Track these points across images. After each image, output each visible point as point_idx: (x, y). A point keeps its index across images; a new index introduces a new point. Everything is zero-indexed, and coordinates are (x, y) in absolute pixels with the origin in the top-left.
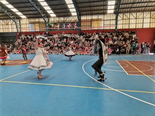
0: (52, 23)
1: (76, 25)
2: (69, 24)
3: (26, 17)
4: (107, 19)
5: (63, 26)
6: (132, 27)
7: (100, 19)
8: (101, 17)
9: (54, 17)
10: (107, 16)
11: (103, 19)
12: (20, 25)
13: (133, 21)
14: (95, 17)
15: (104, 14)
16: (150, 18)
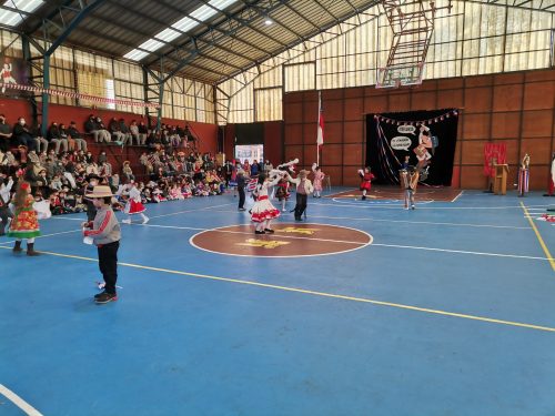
1: (11, 74)
4: (122, 78)
6: (179, 115)
7: (102, 70)
8: (103, 63)
10: (122, 67)
11: (111, 74)
13: (179, 99)
14: (84, 59)
15: (114, 56)
16: (205, 99)
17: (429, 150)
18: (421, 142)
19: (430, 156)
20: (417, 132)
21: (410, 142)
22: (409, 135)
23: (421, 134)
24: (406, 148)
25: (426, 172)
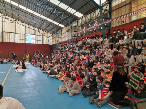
0: (79, 26)
2: (95, 22)
3: (64, 26)
5: (89, 27)
9: (82, 18)
12: (62, 35)
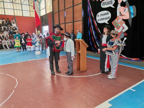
13: (9, 5)
16: (29, 5)
17: (126, 21)
18: (118, 14)
19: (126, 28)
20: (116, 4)
21: (110, 15)
22: (109, 9)
23: (119, 6)
24: (106, 22)
25: (123, 44)
